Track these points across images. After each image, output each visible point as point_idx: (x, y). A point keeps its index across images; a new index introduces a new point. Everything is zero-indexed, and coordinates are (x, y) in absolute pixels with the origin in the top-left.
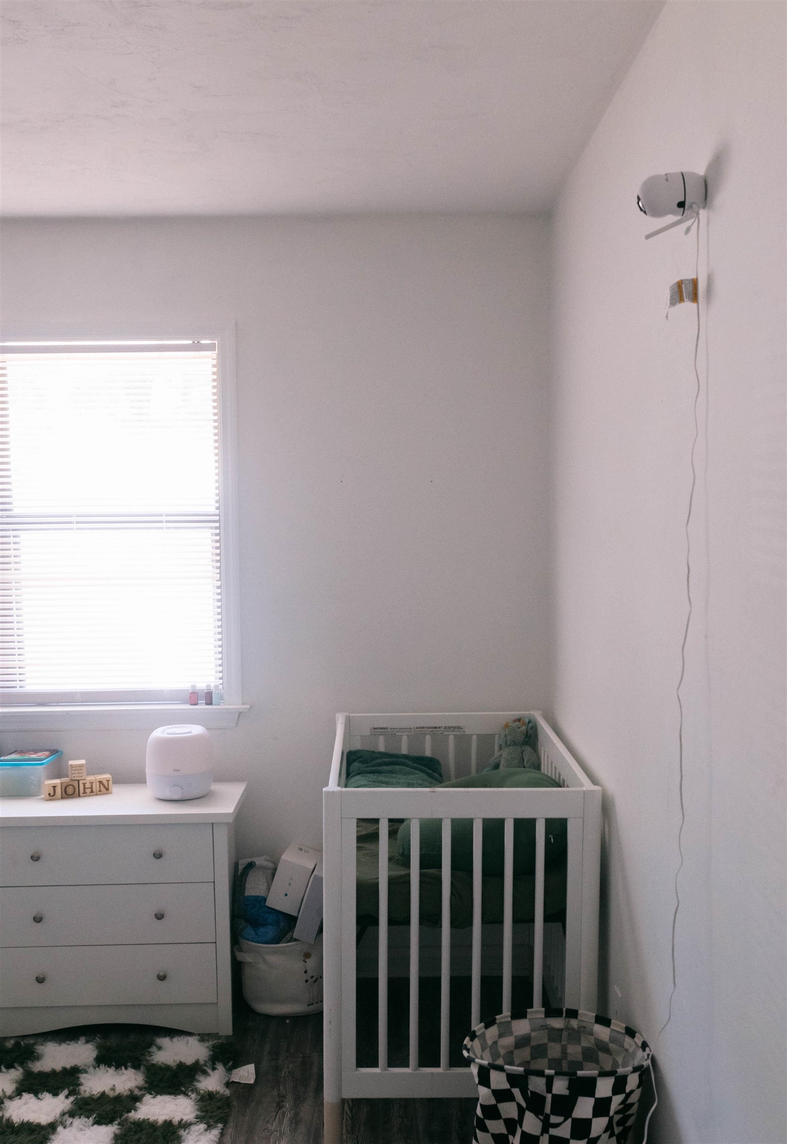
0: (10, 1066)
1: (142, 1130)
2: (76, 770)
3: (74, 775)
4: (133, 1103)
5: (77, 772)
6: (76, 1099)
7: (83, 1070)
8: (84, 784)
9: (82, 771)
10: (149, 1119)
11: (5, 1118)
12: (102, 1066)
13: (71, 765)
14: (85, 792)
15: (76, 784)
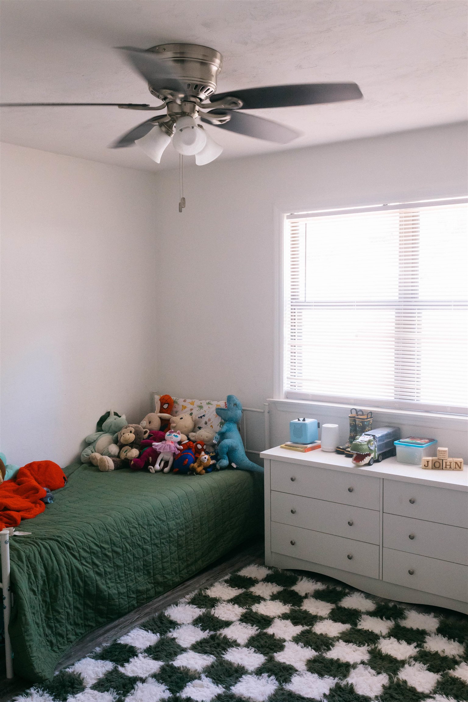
0: (388, 618)
1: (455, 684)
2: (441, 453)
3: (440, 456)
4: (454, 664)
5: (442, 455)
6: (421, 650)
7: (428, 633)
8: (446, 463)
9: (445, 455)
10: (461, 678)
11: (378, 648)
12: (440, 635)
13: (439, 450)
14: (446, 467)
15: (441, 462)
